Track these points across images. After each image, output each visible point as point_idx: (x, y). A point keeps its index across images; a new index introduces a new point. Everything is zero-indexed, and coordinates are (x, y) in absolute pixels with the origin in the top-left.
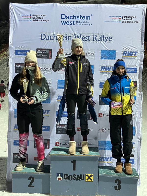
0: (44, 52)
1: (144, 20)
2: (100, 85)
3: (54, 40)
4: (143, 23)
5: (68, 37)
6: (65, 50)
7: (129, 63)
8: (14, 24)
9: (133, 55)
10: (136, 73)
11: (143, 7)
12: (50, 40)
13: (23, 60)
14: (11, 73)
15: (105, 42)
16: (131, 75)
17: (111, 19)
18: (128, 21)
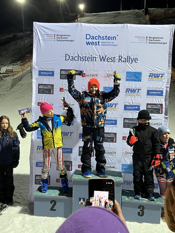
1: (172, 42)
2: (125, 107)
3: (78, 60)
4: (171, 44)
5: (92, 58)
6: (89, 71)
7: (155, 86)
8: (38, 44)
9: (160, 78)
10: (162, 95)
11: (171, 28)
12: (74, 61)
13: (46, 80)
14: (34, 94)
15: (131, 63)
16: (157, 98)
17: (137, 40)
18: (155, 42)
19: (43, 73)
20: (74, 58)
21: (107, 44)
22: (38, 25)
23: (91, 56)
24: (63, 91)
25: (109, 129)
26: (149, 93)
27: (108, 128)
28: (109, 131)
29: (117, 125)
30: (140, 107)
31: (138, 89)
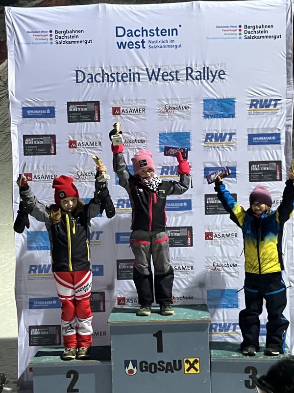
0: (83, 109)
1: (291, 32)
2: (206, 172)
3: (103, 81)
4: (289, 38)
5: (132, 74)
6: (128, 102)
7: (264, 124)
8: (18, 54)
9: (271, 107)
10: (279, 143)
11: (287, 4)
12: (95, 83)
13: (39, 127)
14: (15, 156)
15: (212, 82)
16: (270, 149)
17: (220, 33)
18: (257, 35)
19: (32, 112)
20: (94, 76)
21: (160, 44)
22: (14, 14)
23: (130, 70)
24: (76, 147)
25: (177, 221)
26: (253, 139)
27: (174, 218)
28: (176, 224)
29: (193, 210)
30: (235, 170)
31: (229, 134)
